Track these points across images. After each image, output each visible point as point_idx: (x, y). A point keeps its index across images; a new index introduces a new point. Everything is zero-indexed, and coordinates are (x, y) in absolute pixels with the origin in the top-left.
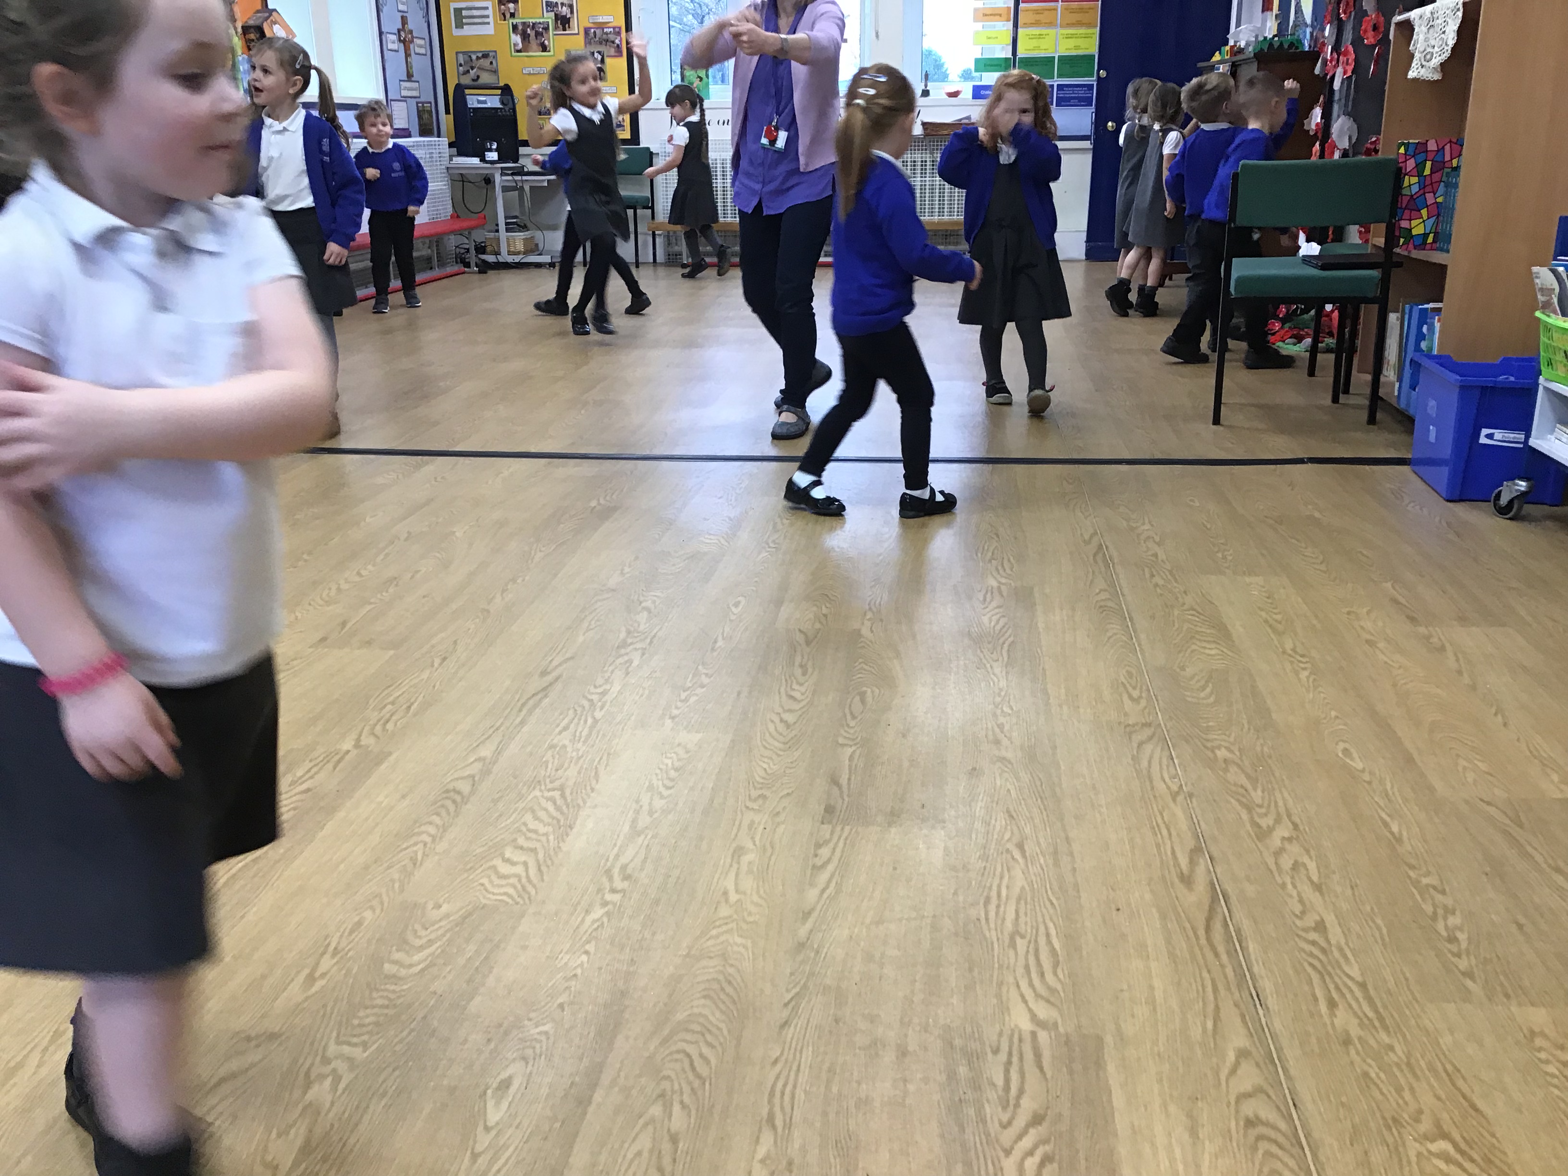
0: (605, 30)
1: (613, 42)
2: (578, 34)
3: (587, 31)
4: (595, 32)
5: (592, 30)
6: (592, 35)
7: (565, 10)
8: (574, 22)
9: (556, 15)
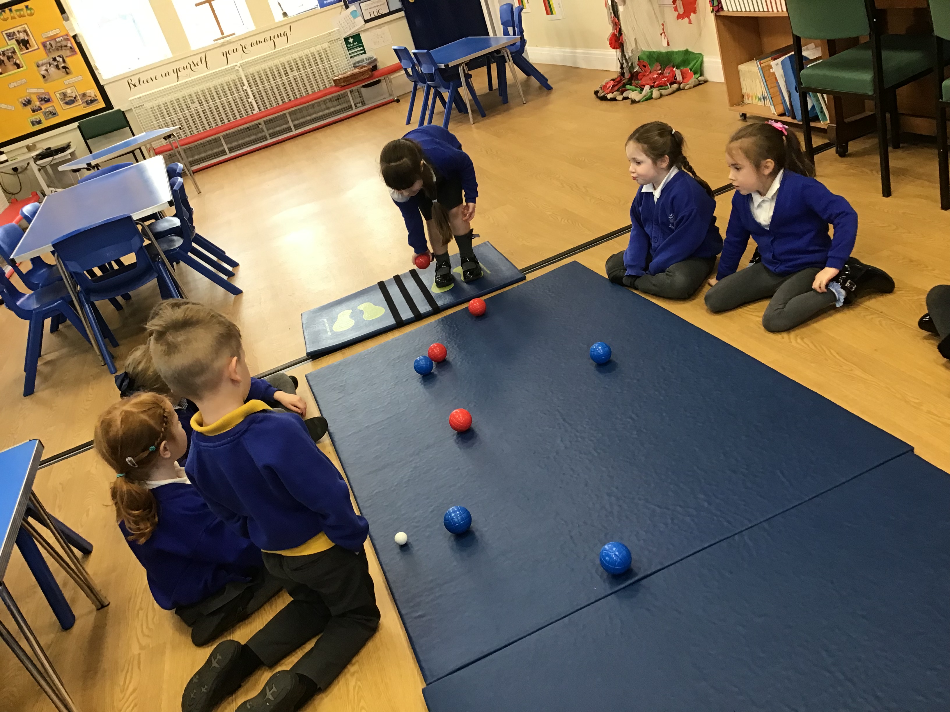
0: (57, 40)
1: (66, 46)
2: (39, 48)
3: (44, 45)
4: (50, 44)
5: (48, 43)
6: (49, 47)
7: (22, 36)
8: (32, 41)
9: (17, 41)
